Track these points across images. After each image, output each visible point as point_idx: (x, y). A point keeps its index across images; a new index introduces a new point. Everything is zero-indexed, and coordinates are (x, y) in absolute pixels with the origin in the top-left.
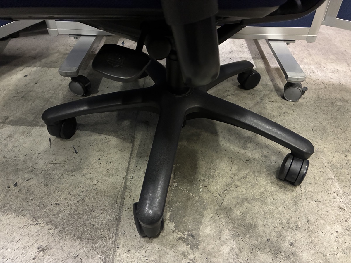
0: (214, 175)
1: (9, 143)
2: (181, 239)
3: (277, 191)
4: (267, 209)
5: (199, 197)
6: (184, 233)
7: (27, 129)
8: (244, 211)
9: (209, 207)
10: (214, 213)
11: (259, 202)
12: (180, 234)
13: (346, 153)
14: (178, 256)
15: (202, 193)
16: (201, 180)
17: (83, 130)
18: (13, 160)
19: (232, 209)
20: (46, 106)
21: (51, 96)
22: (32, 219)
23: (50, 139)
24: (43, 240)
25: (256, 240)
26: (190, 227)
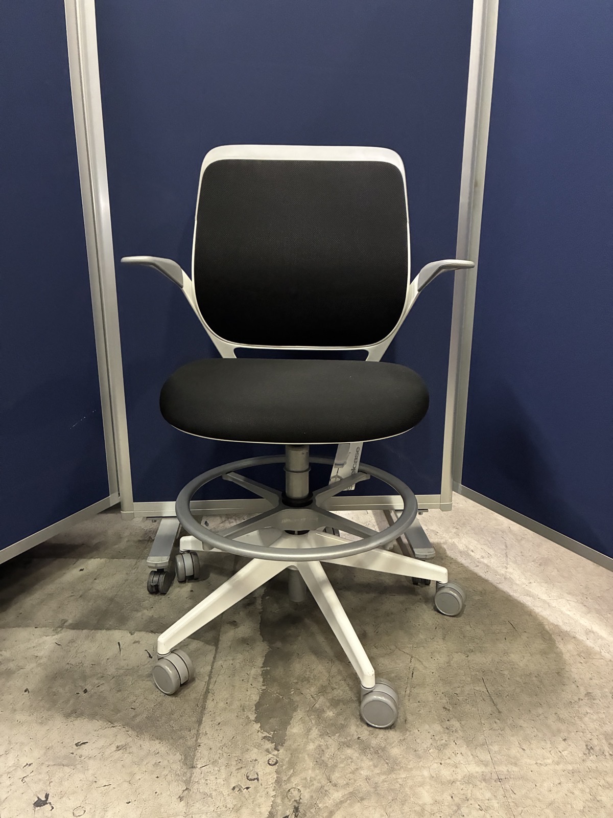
0: (309, 677)
2: (264, 738)
5: (290, 699)
6: (269, 732)
7: (91, 633)
8: (337, 712)
9: (299, 709)
10: (304, 714)
12: (266, 734)
13: (469, 654)
14: (261, 752)
15: (293, 696)
16: (294, 683)
18: (78, 666)
19: (325, 710)
20: (111, 606)
21: (116, 593)
22: (107, 722)
23: (119, 643)
24: (121, 740)
25: (346, 738)
26: (276, 727)
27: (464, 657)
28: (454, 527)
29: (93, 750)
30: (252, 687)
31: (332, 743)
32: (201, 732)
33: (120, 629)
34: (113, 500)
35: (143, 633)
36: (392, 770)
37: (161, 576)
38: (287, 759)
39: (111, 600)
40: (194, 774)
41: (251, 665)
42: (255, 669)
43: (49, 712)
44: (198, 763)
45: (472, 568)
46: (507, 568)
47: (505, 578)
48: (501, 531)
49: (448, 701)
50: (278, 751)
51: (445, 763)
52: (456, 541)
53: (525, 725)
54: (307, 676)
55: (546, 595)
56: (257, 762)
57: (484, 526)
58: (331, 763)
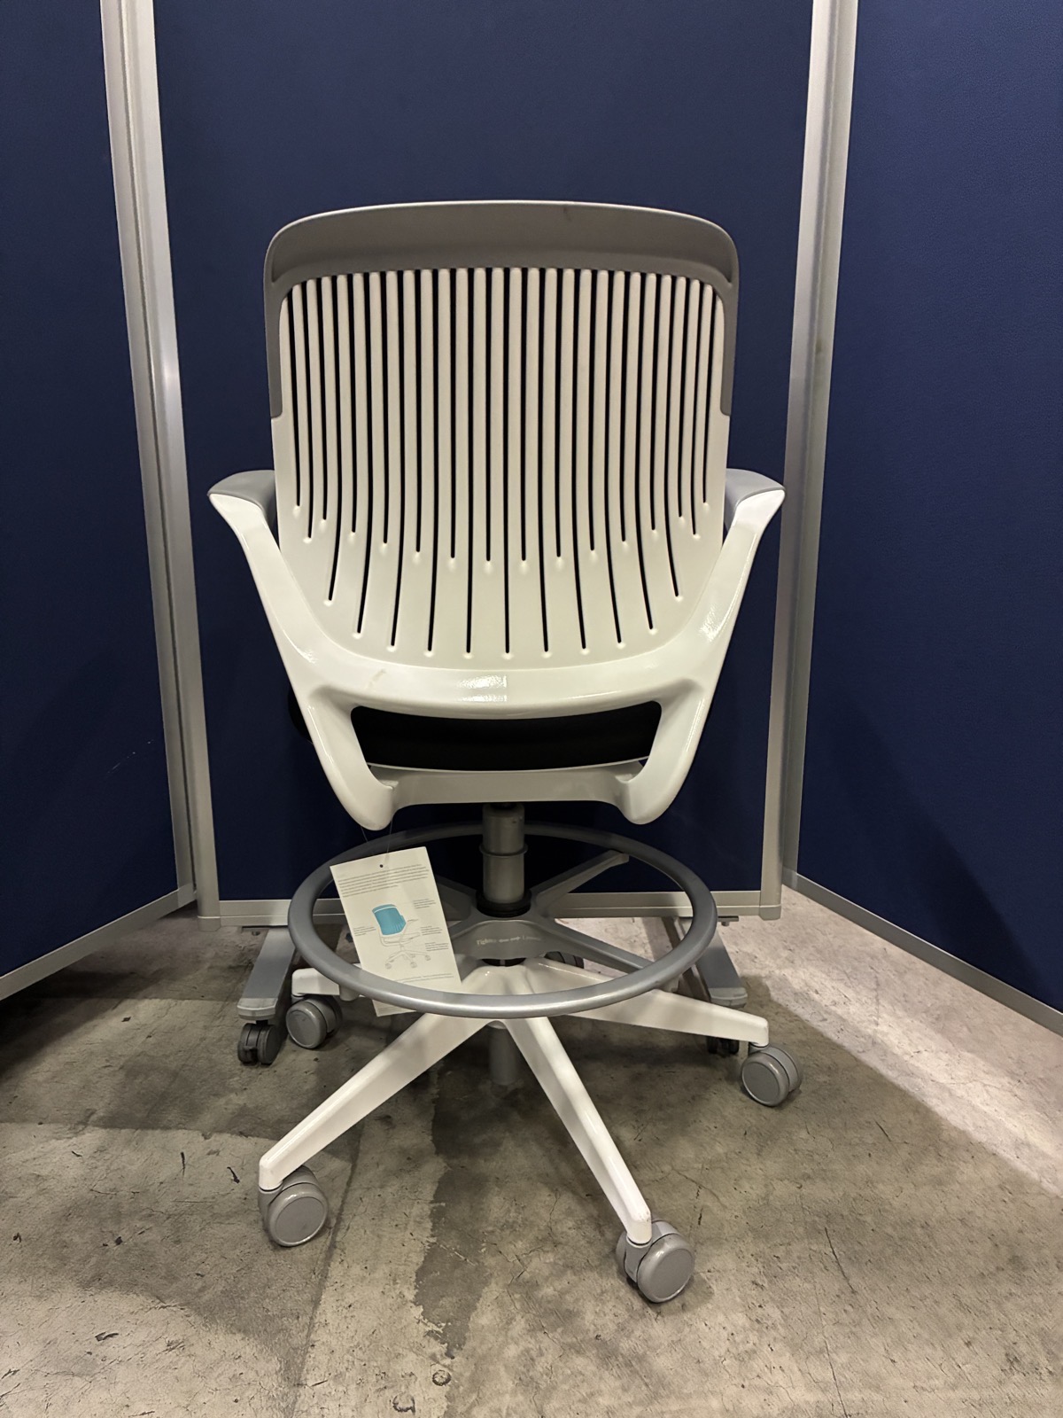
0: (514, 1222)
1: (99, 1164)
2: (429, 1333)
5: (478, 1262)
6: (438, 1323)
7: (136, 1134)
8: (562, 1288)
9: (493, 1281)
10: (502, 1290)
11: (596, 1273)
12: (432, 1327)
14: (422, 1360)
15: (485, 1256)
16: (487, 1232)
17: (251, 1136)
18: (109, 1196)
19: (539, 1283)
20: (172, 1086)
21: (183, 1063)
22: (154, 1298)
23: (182, 1154)
24: (176, 1332)
25: (574, 1336)
26: (451, 1314)
27: (794, 1188)
28: (785, 948)
29: (127, 1349)
30: (412, 1237)
31: (549, 1344)
32: (316, 1321)
33: (185, 1129)
34: (183, 896)
35: (226, 1136)
36: (655, 1397)
37: (263, 1033)
38: (467, 1374)
39: (175, 1075)
40: (302, 1397)
41: (413, 1198)
42: (420, 1206)
43: (55, 1277)
44: (308, 1377)
45: (815, 1023)
46: (877, 1024)
47: (874, 1043)
48: (868, 954)
49: (762, 1270)
50: (453, 1358)
51: (750, 1385)
52: (787, 972)
53: (898, 1316)
54: (511, 1220)
55: (946, 1075)
56: (413, 1377)
57: (840, 947)
58: (546, 1382)
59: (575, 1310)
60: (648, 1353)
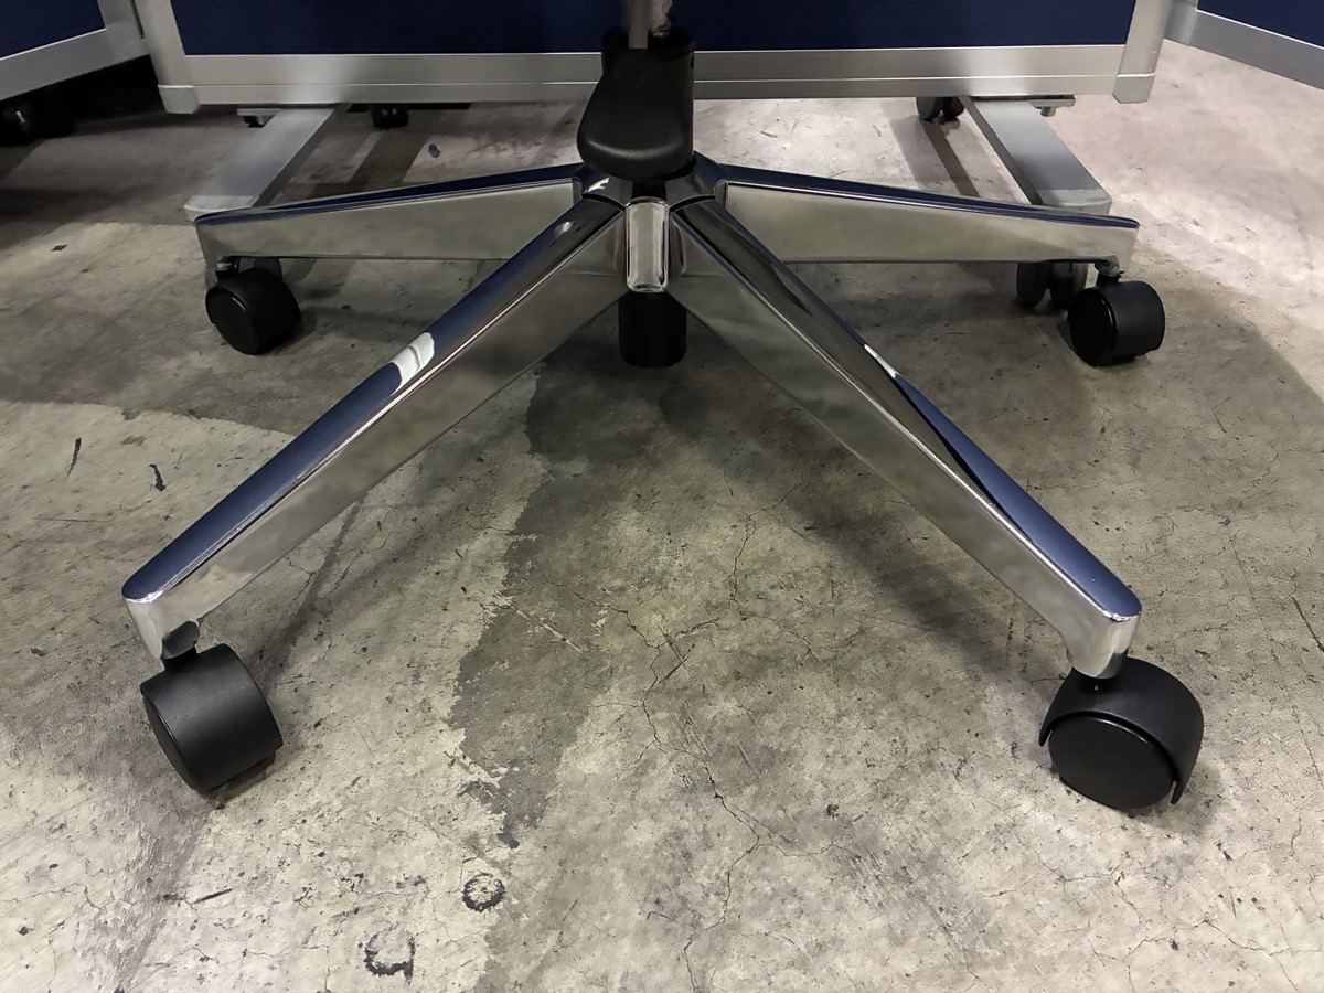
0: (665, 572)
2: (471, 788)
3: (907, 637)
4: (855, 699)
5: (589, 645)
6: (493, 768)
7: (10, 408)
8: (755, 703)
9: (616, 683)
10: (631, 702)
11: (826, 675)
12: (478, 774)
13: (1229, 513)
14: (448, 849)
15: (602, 635)
16: (611, 589)
19: (709, 691)
21: (127, 308)
23: (78, 442)
25: (780, 807)
26: (522, 748)
30: (465, 596)
34: (118, 43)
35: (165, 418)
38: (542, 884)
41: (476, 525)
42: (487, 539)
50: (514, 844)
54: (658, 569)
56: (421, 887)
58: (716, 914)
59: (783, 750)
60: (944, 851)
